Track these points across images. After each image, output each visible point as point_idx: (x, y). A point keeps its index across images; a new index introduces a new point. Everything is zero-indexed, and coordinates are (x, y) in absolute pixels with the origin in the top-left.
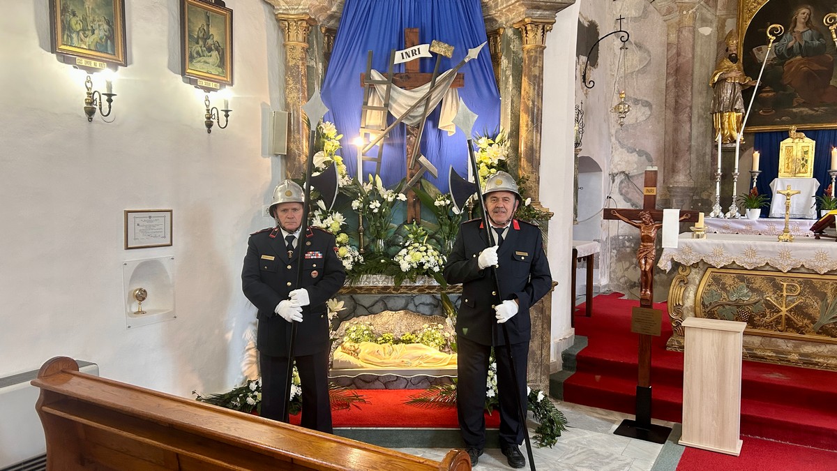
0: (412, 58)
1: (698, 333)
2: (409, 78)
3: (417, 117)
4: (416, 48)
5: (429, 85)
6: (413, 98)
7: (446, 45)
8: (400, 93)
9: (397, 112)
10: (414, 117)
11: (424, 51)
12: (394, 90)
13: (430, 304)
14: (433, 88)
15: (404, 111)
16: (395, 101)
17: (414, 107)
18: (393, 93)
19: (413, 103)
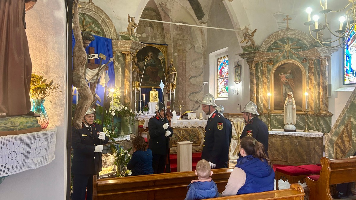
0: (92, 58)
1: (183, 145)
2: (92, 65)
3: (94, 80)
4: (94, 55)
5: (98, 68)
6: (93, 73)
7: (104, 56)
8: (89, 70)
9: (88, 77)
10: (93, 80)
11: (96, 56)
12: (88, 69)
13: (106, 149)
14: (99, 70)
15: (91, 78)
16: (87, 73)
17: (94, 76)
18: (87, 71)
19: (93, 75)
